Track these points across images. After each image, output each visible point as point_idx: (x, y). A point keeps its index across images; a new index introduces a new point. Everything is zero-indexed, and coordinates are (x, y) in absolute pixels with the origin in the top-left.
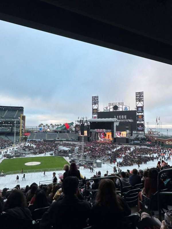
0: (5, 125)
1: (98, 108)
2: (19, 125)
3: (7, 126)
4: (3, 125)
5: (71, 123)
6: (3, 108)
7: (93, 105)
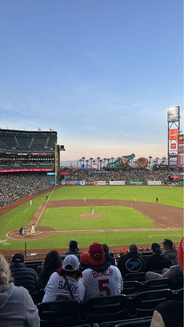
0: (32, 159)
1: (179, 128)
2: (53, 159)
3: (36, 160)
4: (30, 159)
5: (130, 156)
6: (28, 135)
7: (170, 124)
